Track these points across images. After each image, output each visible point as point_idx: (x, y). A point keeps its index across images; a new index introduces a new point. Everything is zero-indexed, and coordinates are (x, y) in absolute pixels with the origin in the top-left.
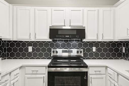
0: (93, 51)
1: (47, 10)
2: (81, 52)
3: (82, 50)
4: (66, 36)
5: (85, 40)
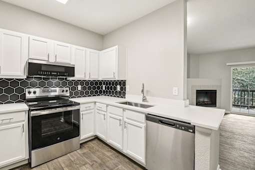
0: (79, 89)
1: (21, 37)
2: (67, 91)
3: (68, 89)
4: (53, 73)
5: (71, 79)
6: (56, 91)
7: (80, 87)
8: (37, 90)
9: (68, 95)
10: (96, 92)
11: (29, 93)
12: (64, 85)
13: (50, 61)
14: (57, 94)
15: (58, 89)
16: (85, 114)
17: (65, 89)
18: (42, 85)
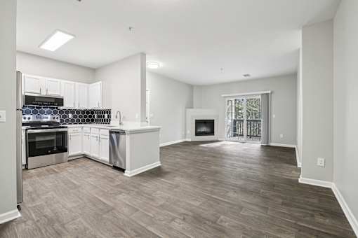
2: (57, 118)
3: (59, 116)
4: (44, 104)
5: (61, 108)
6: (48, 118)
7: (70, 116)
8: (31, 116)
9: (59, 121)
10: (88, 121)
11: (25, 118)
12: (55, 113)
13: (42, 94)
14: (48, 120)
15: (49, 116)
16: (73, 136)
17: (56, 116)
18: (35, 113)
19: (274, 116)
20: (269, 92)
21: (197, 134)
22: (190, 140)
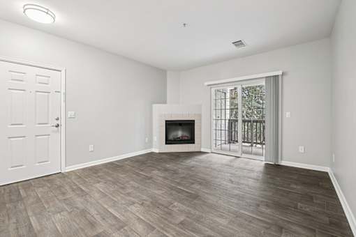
19: (287, 114)
20: (280, 73)
21: (168, 141)
22: (157, 151)
